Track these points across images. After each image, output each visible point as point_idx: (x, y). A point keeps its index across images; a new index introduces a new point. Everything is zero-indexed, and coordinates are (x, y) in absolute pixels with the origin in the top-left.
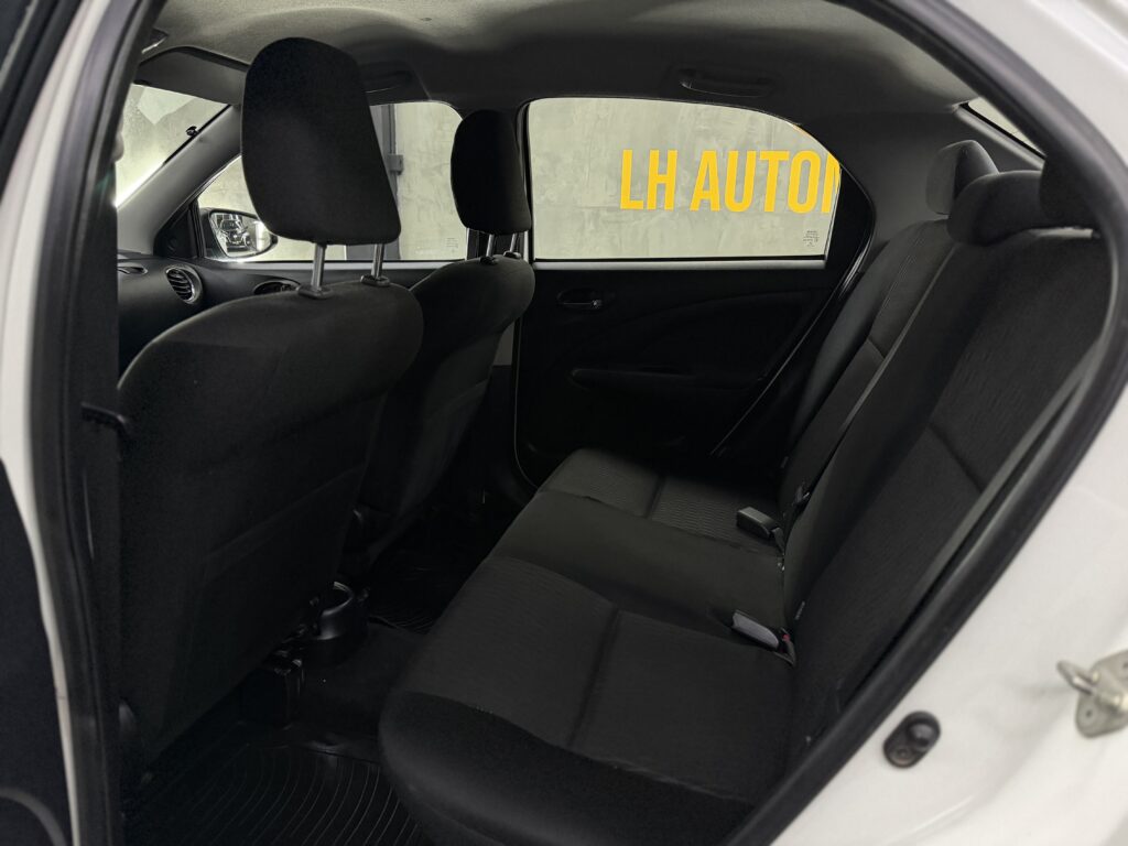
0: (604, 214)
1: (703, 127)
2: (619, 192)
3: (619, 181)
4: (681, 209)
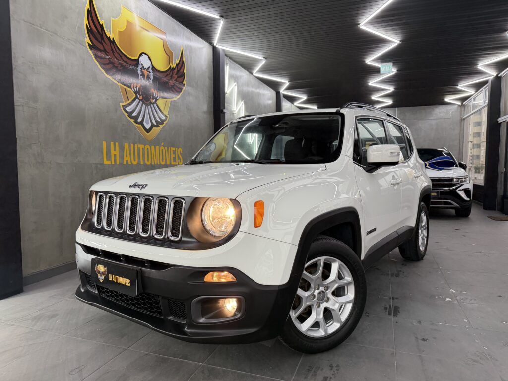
0: (99, 166)
1: (124, 135)
2: (103, 158)
3: (102, 153)
4: (121, 164)
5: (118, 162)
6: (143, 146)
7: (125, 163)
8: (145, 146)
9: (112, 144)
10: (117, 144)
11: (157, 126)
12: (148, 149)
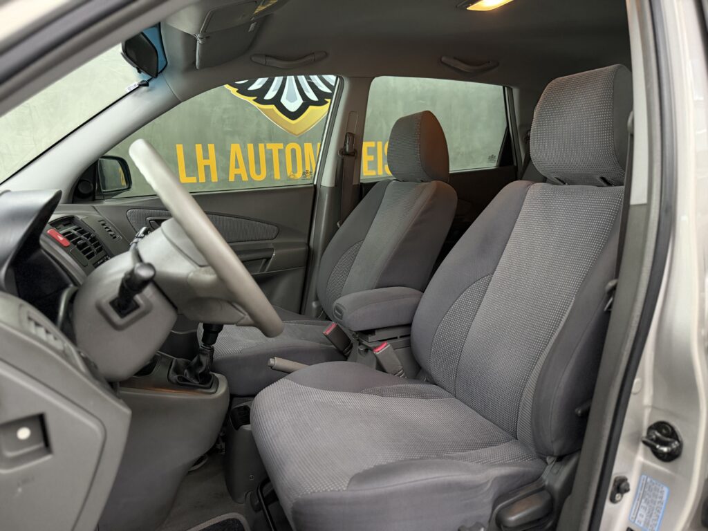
1: (228, 129)
2: (177, 172)
3: (176, 165)
4: (224, 180)
5: (214, 178)
6: (281, 146)
7: (232, 179)
8: (285, 144)
9: (199, 147)
10: (211, 147)
11: (321, 102)
12: (293, 151)
